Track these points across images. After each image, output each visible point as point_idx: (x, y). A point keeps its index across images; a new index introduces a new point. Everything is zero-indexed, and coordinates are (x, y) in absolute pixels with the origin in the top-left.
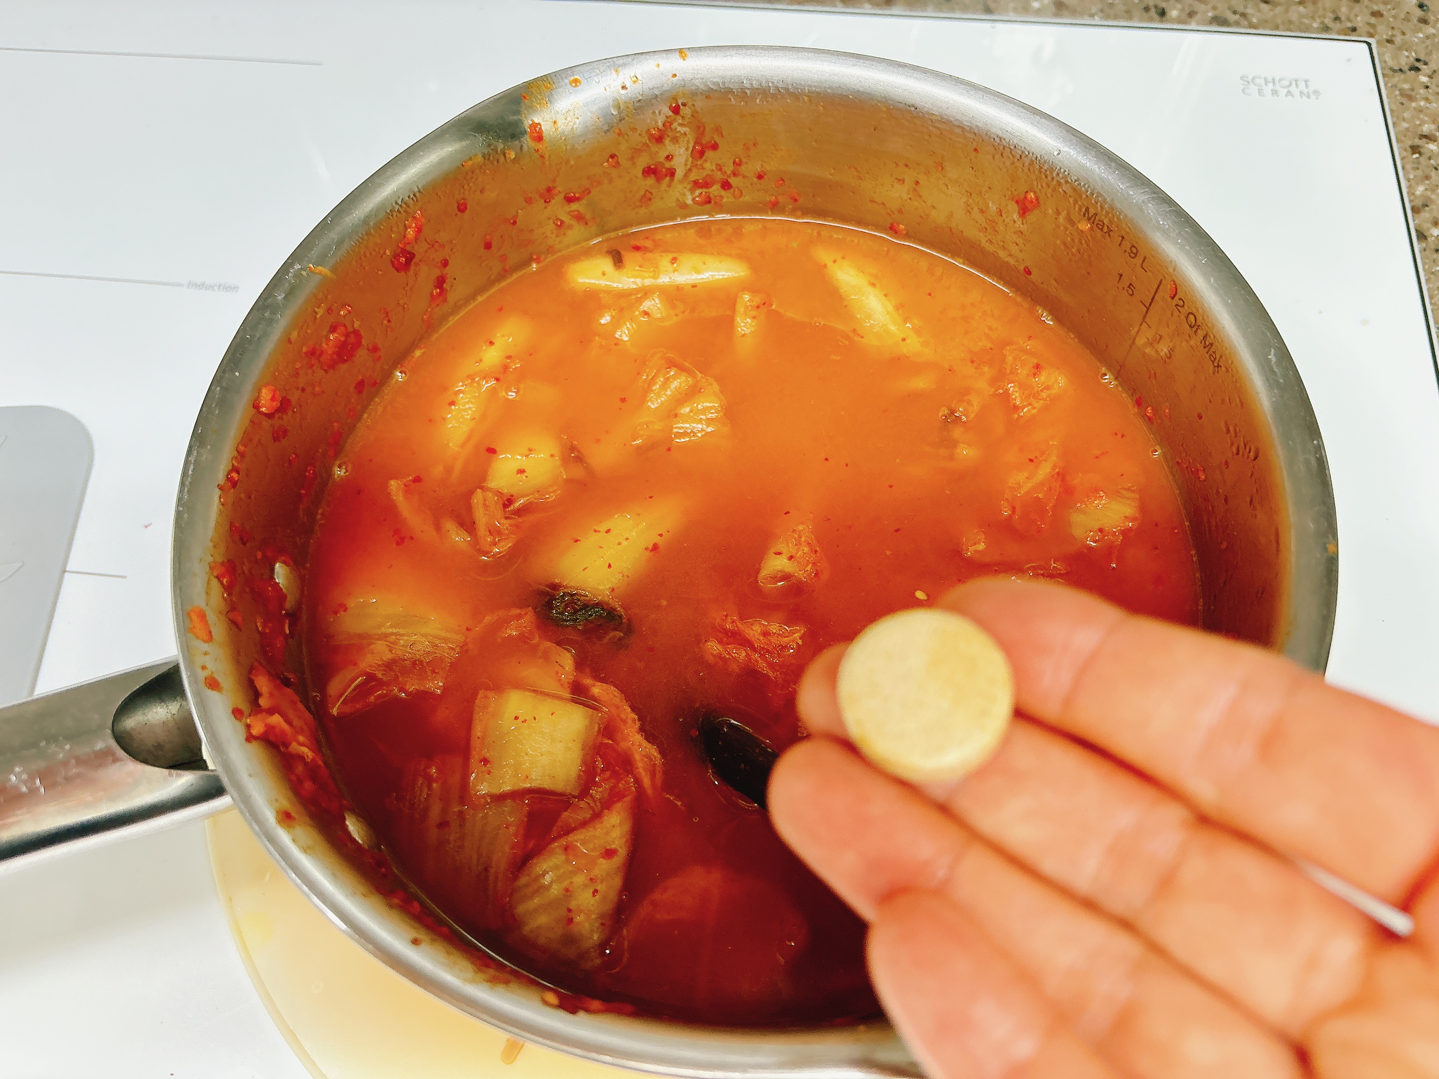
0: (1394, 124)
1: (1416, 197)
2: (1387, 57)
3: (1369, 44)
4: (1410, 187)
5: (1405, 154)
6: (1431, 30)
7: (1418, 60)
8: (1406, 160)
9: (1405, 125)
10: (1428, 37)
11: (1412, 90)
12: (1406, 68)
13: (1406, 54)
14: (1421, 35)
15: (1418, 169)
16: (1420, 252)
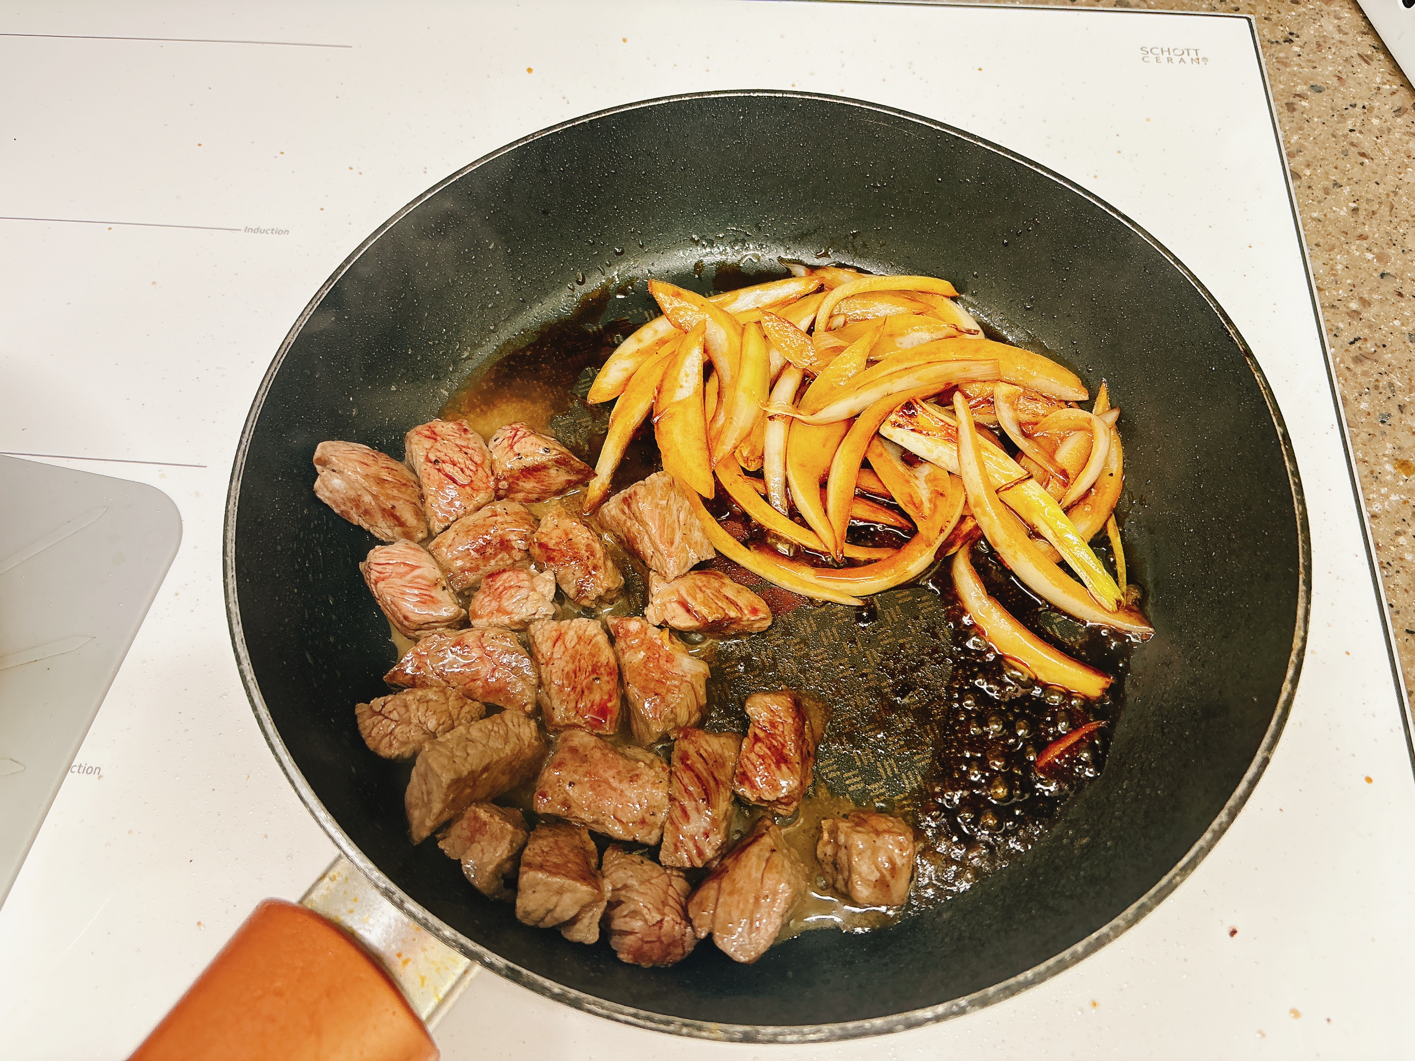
0: (1272, 86)
1: (1291, 146)
2: (1266, 32)
3: (1249, 20)
4: (1286, 137)
5: (1281, 110)
6: (1302, 9)
7: (1291, 34)
8: (1281, 113)
9: (1282, 86)
10: (1299, 16)
11: (1287, 58)
12: (1281, 41)
13: (1281, 28)
14: (1293, 13)
15: (1293, 122)
16: (1295, 189)
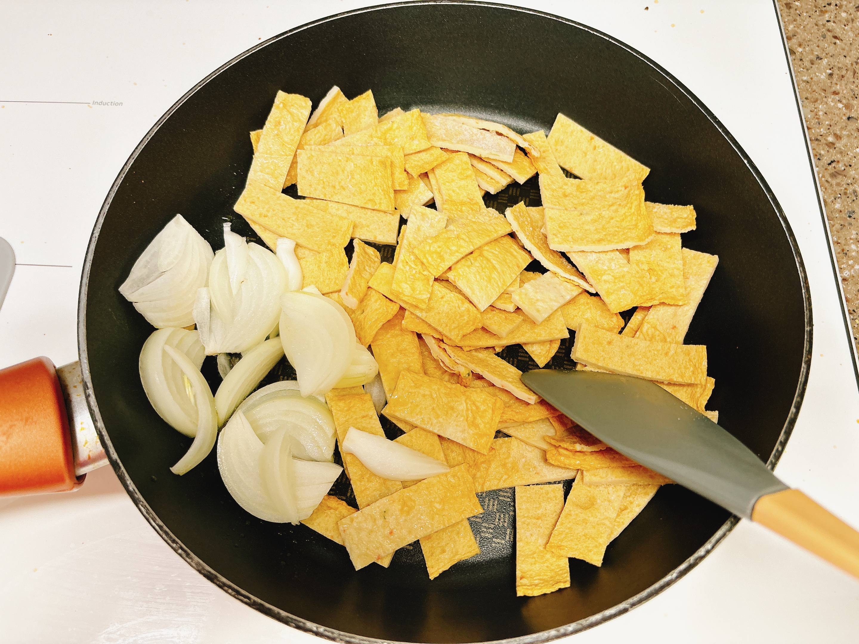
1: (789, 31)
4: (785, 26)
8: (783, 11)
15: (790, 15)
